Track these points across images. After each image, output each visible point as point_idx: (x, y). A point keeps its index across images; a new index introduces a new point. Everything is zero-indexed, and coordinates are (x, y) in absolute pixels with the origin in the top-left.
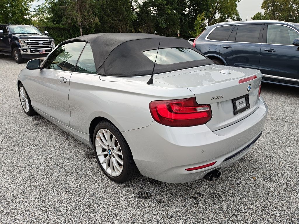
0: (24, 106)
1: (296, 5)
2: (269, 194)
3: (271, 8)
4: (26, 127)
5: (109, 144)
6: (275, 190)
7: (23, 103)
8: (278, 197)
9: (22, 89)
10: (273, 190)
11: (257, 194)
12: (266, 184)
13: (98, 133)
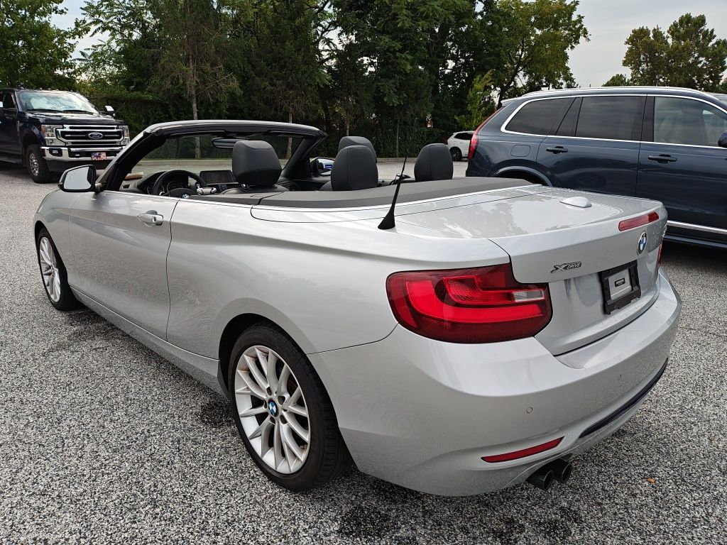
0: (48, 285)
1: (707, 60)
2: (696, 526)
3: (647, 66)
4: (53, 340)
5: (271, 385)
6: (708, 514)
7: (47, 278)
8: (719, 533)
9: (45, 244)
10: (704, 515)
11: (663, 524)
12: (685, 498)
13: (244, 357)
